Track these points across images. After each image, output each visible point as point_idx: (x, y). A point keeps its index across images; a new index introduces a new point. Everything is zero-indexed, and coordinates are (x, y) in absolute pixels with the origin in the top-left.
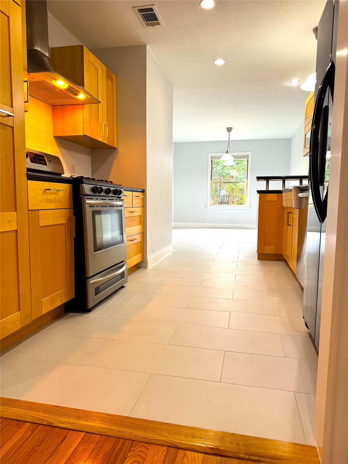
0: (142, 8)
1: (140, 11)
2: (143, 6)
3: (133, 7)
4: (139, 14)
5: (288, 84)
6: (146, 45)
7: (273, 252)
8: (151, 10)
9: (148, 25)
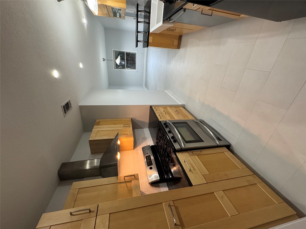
0: (64, 112)
1: (65, 113)
2: (63, 111)
3: (64, 117)
4: (67, 113)
5: (85, 25)
6: (80, 106)
7: (177, 41)
8: (64, 107)
9: (71, 107)
